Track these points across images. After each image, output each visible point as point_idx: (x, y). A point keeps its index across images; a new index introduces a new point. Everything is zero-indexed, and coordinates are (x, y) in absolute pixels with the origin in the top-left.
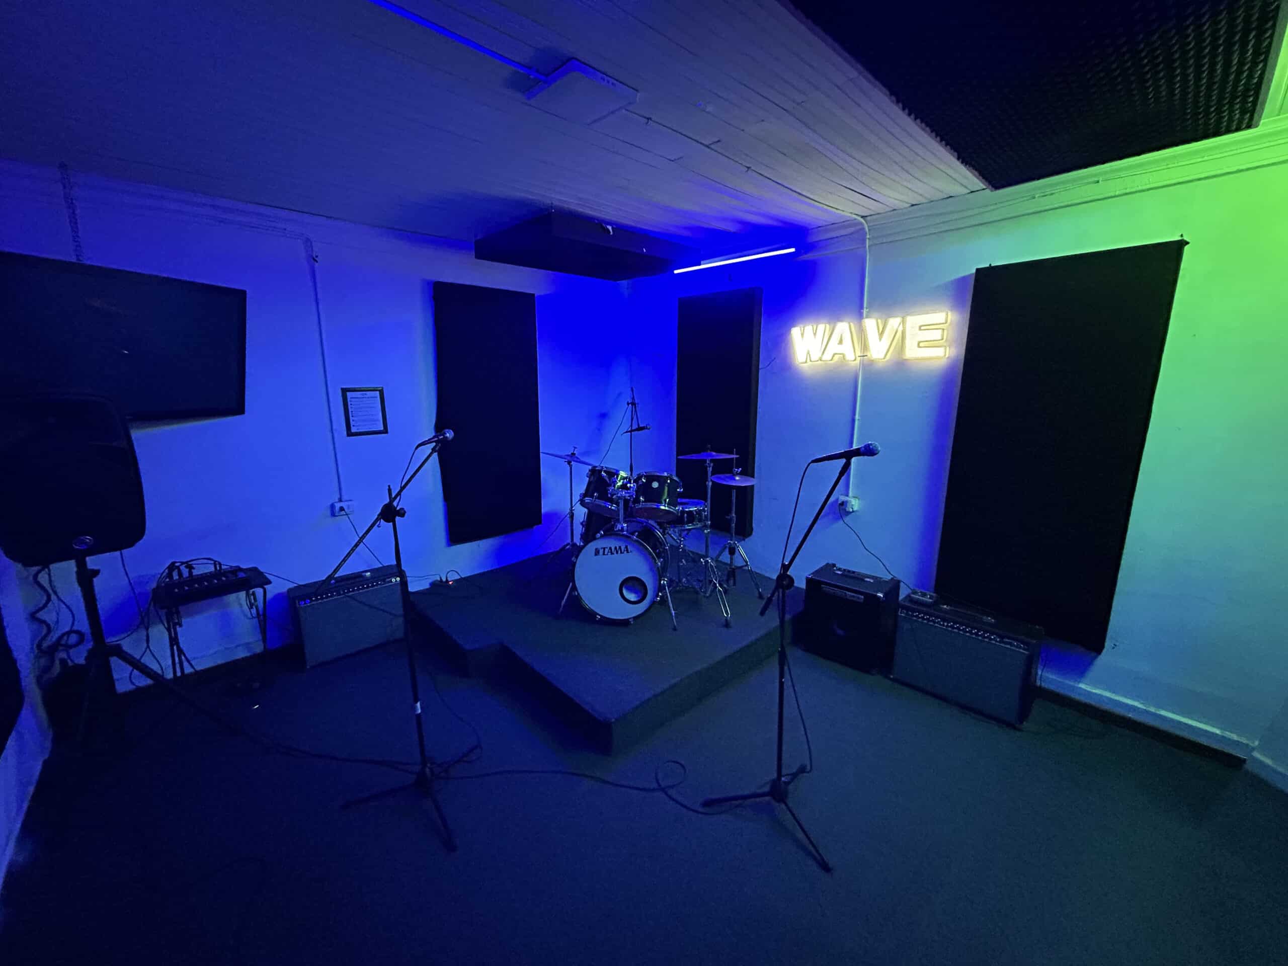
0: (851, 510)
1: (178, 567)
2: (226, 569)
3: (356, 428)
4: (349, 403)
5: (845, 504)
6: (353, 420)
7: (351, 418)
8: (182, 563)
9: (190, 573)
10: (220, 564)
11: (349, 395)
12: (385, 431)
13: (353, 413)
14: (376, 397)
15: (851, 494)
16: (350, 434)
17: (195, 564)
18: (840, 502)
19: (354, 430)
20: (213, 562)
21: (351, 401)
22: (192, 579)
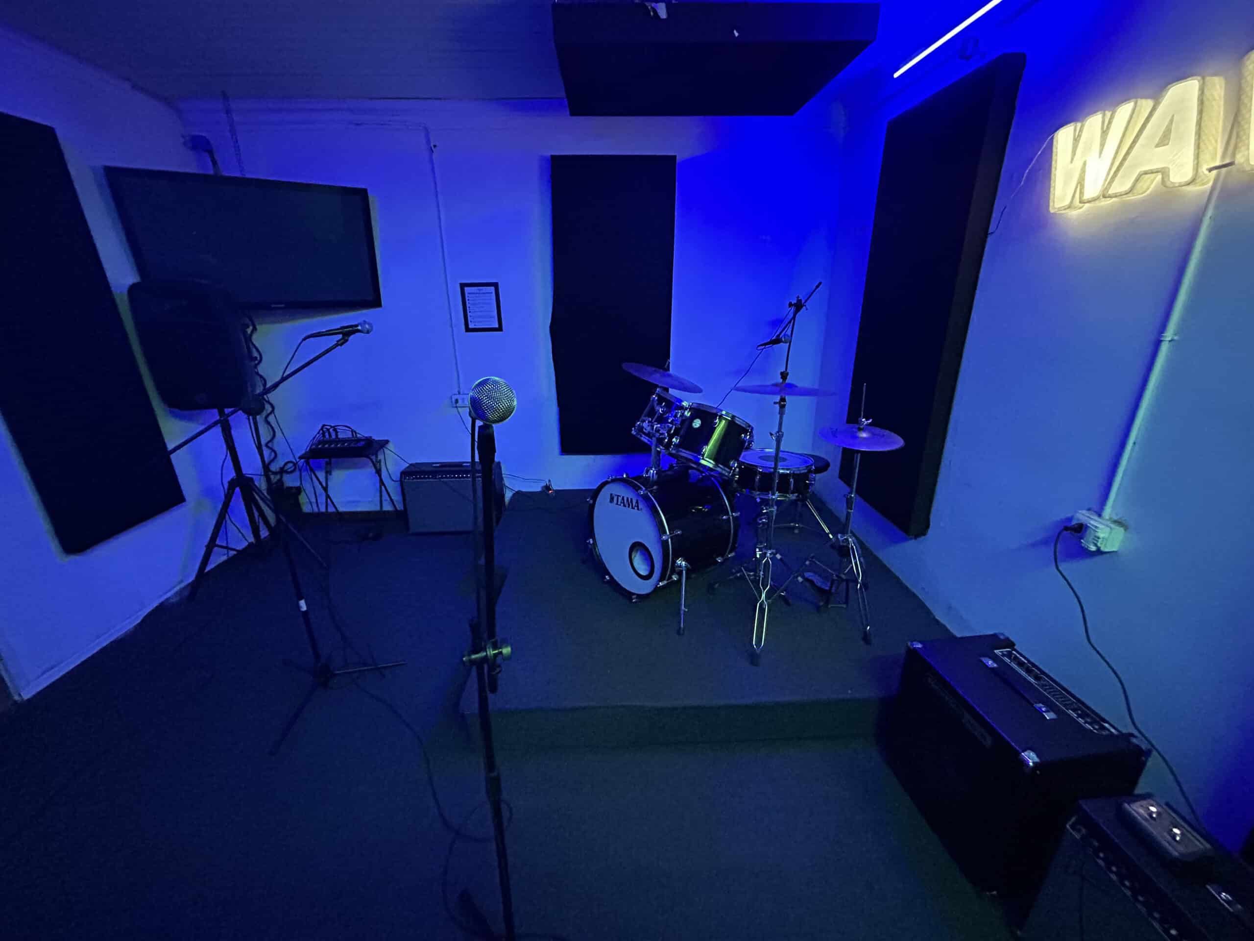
0: (1093, 548)
1: (328, 430)
2: (360, 437)
3: (473, 325)
4: (467, 299)
5: (1084, 528)
6: (470, 316)
7: (469, 314)
8: (331, 427)
9: (337, 435)
10: (356, 433)
11: (467, 289)
12: (500, 329)
13: (470, 308)
14: (491, 293)
15: (1108, 511)
16: (468, 329)
17: (339, 429)
18: (1074, 522)
19: (471, 326)
20: (350, 430)
21: (468, 297)
22: (338, 441)
